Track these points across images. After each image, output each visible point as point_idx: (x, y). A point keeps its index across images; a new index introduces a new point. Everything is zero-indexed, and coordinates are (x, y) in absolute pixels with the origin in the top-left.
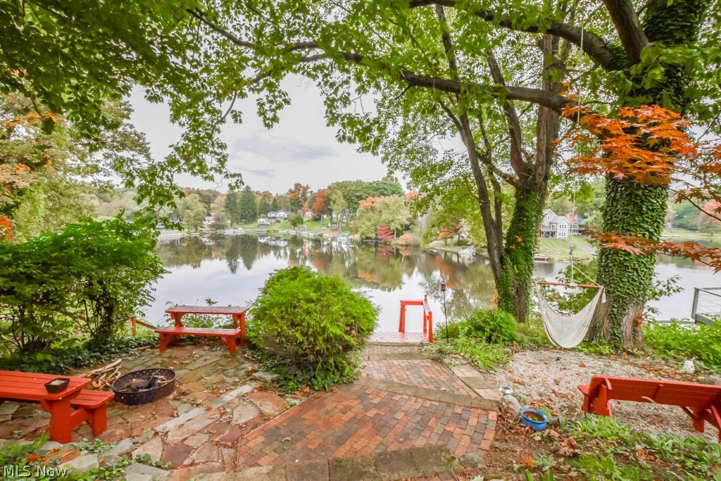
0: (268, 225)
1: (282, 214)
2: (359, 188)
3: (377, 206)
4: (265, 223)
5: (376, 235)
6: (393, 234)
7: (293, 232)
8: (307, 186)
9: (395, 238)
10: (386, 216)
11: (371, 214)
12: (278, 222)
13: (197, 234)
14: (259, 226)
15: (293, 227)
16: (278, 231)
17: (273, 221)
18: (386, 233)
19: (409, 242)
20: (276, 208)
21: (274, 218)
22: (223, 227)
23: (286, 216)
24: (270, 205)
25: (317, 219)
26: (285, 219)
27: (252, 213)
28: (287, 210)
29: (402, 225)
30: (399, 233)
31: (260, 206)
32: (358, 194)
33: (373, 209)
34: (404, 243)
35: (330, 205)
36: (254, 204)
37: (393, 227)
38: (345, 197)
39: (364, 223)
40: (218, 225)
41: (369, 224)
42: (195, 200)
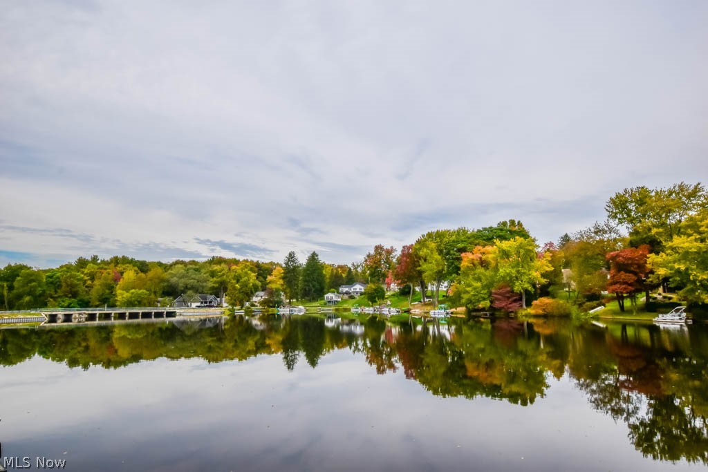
0: (337, 302)
1: (358, 287)
2: (462, 238)
3: (490, 257)
4: (334, 299)
5: (491, 302)
6: (520, 299)
7: (369, 310)
8: (392, 247)
9: (524, 306)
10: (505, 270)
11: (480, 270)
12: (352, 297)
13: (242, 312)
14: (325, 304)
15: (370, 303)
16: (349, 310)
17: (346, 297)
18: (508, 298)
19: (549, 310)
20: (351, 280)
21: (347, 293)
22: (279, 304)
23: (363, 291)
24: (344, 278)
25: (405, 293)
26: (361, 294)
27: (318, 286)
28: (365, 282)
29: (534, 285)
30: (529, 298)
31: (330, 278)
32: (460, 246)
33: (484, 264)
34: (540, 312)
35: (420, 266)
36: (321, 275)
37: (518, 287)
38: (440, 252)
39: (469, 285)
40: (271, 302)
41: (479, 284)
42: (246, 270)
